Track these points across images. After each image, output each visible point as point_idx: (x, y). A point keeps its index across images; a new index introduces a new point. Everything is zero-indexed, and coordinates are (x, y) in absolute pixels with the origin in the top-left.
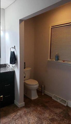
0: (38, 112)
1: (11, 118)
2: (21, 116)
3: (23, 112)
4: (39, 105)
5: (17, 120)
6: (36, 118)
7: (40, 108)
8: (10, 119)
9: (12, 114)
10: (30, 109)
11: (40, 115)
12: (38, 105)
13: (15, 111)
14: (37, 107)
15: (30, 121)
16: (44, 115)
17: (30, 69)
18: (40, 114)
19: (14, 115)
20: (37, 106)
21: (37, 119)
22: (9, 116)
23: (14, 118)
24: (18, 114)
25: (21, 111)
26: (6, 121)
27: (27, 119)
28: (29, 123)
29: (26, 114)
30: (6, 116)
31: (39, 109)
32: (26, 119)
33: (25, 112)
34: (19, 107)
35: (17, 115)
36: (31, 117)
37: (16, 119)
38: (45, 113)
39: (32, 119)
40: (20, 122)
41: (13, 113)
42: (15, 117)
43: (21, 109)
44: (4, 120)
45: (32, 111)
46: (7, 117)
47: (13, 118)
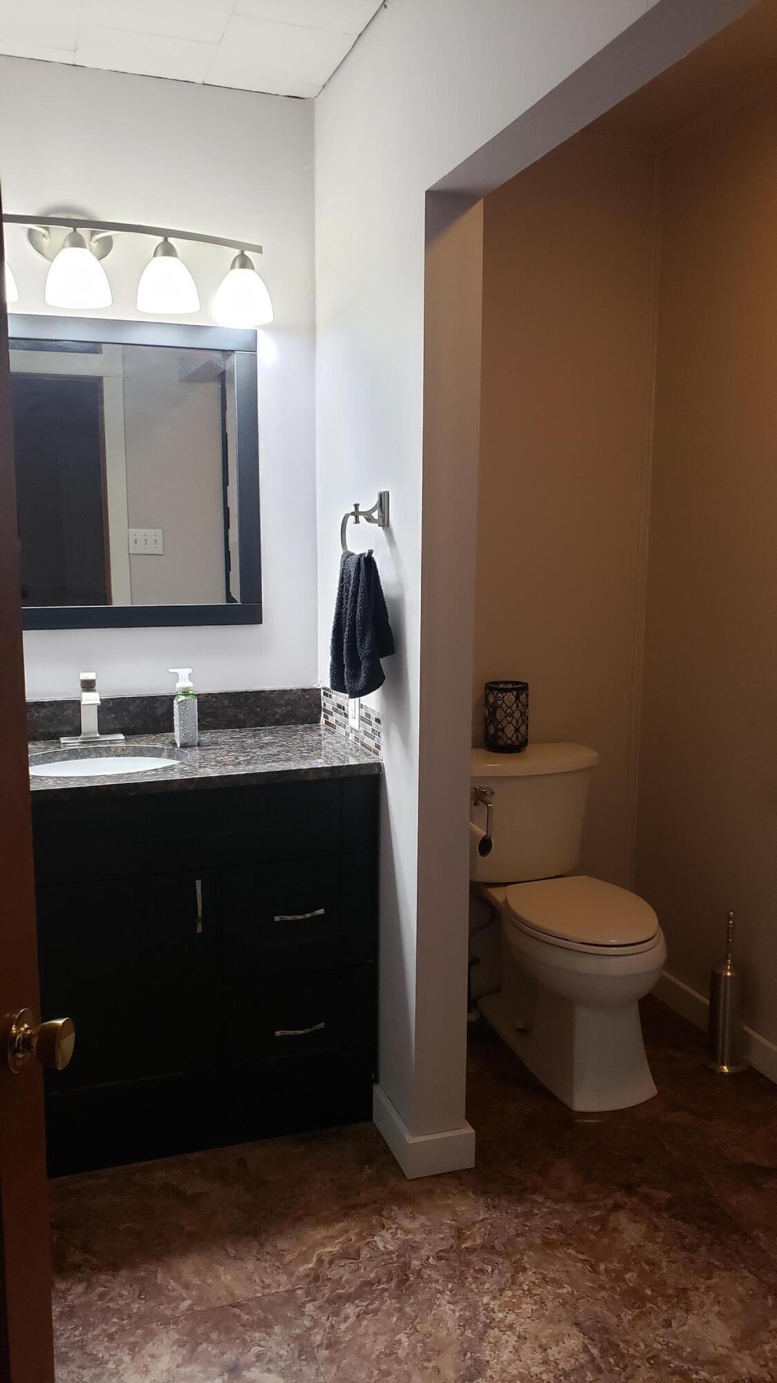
0: (616, 1265)
1: (302, 1269)
2: (405, 1267)
3: (443, 1239)
4: (644, 1189)
5: (350, 1310)
6: (567, 1328)
7: (642, 1228)
8: (283, 1278)
9: (320, 1234)
10: (528, 1215)
11: (627, 1316)
12: (629, 1189)
13: (354, 1207)
14: (617, 1207)
15: (496, 1345)
16: (668, 1324)
17: (584, 756)
18: (634, 1298)
19: (334, 1248)
20: (620, 1196)
21: (574, 1342)
22: (282, 1244)
23: (333, 1273)
24: (385, 1241)
25: (422, 1219)
26: (241, 1292)
27: (465, 1323)
28: (479, 1368)
29: (468, 1264)
30: (256, 1234)
31: (631, 1232)
32: (448, 1311)
33: (460, 1235)
34: (412, 1167)
35: (365, 1253)
36: (512, 1307)
37: (349, 1298)
38: (694, 1298)
39: (522, 1338)
40: (382, 1339)
41: (327, 1222)
42: (342, 1272)
43: (430, 1194)
44: (227, 1278)
45: (548, 1243)
46: (269, 1248)
47: (316, 1278)
